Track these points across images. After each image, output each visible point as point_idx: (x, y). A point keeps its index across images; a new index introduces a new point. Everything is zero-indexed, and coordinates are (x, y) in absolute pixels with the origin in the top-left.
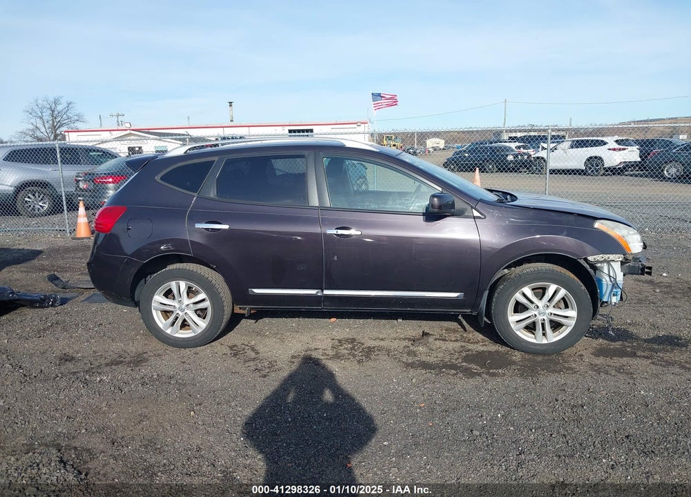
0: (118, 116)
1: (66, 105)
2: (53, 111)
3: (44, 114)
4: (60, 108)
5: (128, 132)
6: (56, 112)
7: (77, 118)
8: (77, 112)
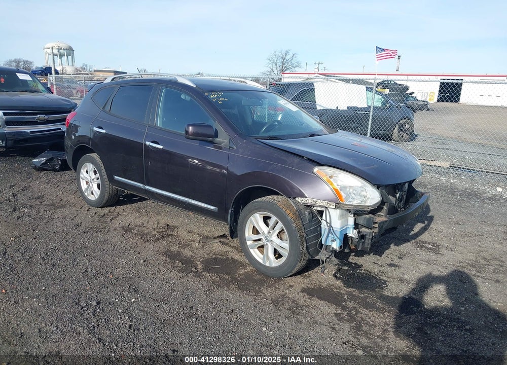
0: (319, 64)
1: (291, 55)
2: (284, 60)
3: (278, 61)
4: (288, 57)
5: (316, 75)
6: (285, 60)
7: (297, 65)
8: (298, 60)
